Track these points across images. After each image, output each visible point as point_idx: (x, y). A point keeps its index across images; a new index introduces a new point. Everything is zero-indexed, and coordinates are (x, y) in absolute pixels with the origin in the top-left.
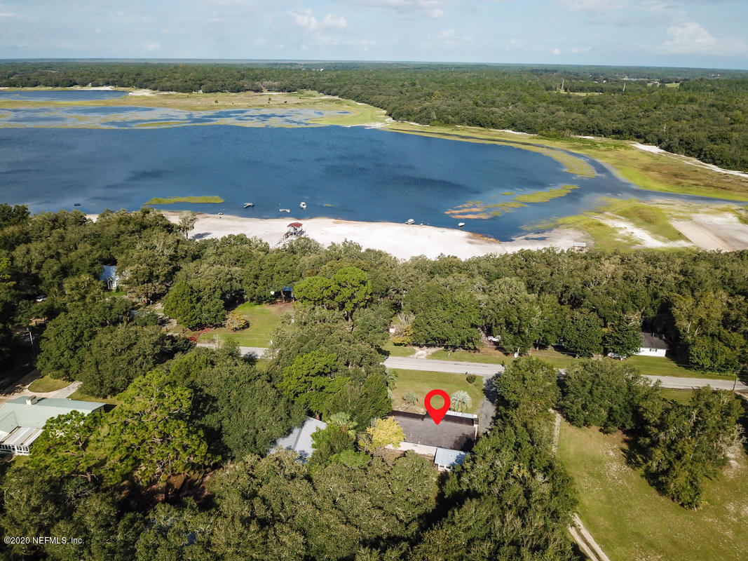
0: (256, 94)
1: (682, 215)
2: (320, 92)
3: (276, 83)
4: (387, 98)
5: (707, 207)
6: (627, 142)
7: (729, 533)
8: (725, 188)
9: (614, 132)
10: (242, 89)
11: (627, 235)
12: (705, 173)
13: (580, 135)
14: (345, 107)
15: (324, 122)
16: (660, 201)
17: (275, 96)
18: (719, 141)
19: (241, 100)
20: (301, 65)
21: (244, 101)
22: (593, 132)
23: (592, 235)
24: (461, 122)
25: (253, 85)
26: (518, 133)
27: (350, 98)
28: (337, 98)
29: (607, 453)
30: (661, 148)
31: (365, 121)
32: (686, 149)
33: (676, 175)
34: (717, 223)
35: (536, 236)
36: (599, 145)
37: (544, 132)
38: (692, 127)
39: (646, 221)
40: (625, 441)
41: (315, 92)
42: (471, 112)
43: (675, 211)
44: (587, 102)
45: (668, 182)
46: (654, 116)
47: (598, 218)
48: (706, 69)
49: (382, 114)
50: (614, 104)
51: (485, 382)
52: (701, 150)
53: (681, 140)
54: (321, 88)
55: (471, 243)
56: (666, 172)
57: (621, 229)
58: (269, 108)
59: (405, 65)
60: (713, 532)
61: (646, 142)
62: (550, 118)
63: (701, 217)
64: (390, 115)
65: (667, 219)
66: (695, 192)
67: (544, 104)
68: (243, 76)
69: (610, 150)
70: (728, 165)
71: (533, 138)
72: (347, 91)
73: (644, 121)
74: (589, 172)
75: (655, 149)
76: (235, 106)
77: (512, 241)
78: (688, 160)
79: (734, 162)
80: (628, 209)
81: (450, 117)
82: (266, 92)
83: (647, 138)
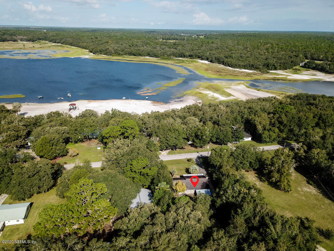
0: (14, 42)
1: (227, 86)
2: (50, 41)
3: (25, 37)
4: (87, 44)
5: (233, 83)
6: (195, 59)
7: (303, 198)
8: (236, 76)
9: (189, 56)
10: (6, 40)
11: (212, 96)
12: (228, 70)
13: (177, 58)
14: (66, 49)
15: (59, 56)
16: (217, 82)
17: (26, 44)
18: (229, 58)
19: (7, 46)
20: (33, 28)
21: (10, 46)
22: (182, 56)
23: (199, 97)
24: (126, 54)
25: (11, 38)
26: (151, 58)
27: (67, 44)
28: (60, 44)
29: (252, 179)
30: (208, 61)
31: (80, 55)
32: (218, 61)
33: (218, 72)
34: (240, 89)
35: (178, 100)
36: (185, 61)
37: (162, 57)
38: (217, 53)
39: (216, 90)
40: (255, 173)
41: (47, 42)
42: (129, 50)
43: (224, 85)
44: (175, 44)
45: (216, 74)
46: (202, 49)
47: (198, 90)
48: (210, 30)
49: (87, 52)
50: (185, 45)
51: (195, 161)
52: (223, 61)
53: (215, 58)
54: (50, 40)
55: (154, 105)
56: (214, 70)
57: (208, 94)
58: (25, 49)
59: (87, 29)
60: (299, 199)
61: (202, 59)
62: (163, 51)
63: (233, 87)
64: (91, 52)
65: (223, 89)
66: (227, 78)
67: (159, 45)
68: (4, 34)
69: (190, 63)
70: (234, 67)
71: (159, 59)
72: (65, 41)
73: (199, 51)
74: (186, 73)
75: (206, 62)
76: (5, 49)
77: (170, 103)
78: (220, 66)
79: (236, 65)
80: (207, 86)
81: (120, 52)
82: (19, 42)
83: (203, 58)
